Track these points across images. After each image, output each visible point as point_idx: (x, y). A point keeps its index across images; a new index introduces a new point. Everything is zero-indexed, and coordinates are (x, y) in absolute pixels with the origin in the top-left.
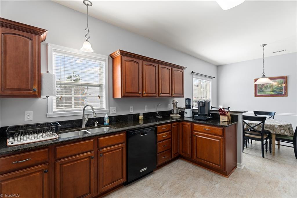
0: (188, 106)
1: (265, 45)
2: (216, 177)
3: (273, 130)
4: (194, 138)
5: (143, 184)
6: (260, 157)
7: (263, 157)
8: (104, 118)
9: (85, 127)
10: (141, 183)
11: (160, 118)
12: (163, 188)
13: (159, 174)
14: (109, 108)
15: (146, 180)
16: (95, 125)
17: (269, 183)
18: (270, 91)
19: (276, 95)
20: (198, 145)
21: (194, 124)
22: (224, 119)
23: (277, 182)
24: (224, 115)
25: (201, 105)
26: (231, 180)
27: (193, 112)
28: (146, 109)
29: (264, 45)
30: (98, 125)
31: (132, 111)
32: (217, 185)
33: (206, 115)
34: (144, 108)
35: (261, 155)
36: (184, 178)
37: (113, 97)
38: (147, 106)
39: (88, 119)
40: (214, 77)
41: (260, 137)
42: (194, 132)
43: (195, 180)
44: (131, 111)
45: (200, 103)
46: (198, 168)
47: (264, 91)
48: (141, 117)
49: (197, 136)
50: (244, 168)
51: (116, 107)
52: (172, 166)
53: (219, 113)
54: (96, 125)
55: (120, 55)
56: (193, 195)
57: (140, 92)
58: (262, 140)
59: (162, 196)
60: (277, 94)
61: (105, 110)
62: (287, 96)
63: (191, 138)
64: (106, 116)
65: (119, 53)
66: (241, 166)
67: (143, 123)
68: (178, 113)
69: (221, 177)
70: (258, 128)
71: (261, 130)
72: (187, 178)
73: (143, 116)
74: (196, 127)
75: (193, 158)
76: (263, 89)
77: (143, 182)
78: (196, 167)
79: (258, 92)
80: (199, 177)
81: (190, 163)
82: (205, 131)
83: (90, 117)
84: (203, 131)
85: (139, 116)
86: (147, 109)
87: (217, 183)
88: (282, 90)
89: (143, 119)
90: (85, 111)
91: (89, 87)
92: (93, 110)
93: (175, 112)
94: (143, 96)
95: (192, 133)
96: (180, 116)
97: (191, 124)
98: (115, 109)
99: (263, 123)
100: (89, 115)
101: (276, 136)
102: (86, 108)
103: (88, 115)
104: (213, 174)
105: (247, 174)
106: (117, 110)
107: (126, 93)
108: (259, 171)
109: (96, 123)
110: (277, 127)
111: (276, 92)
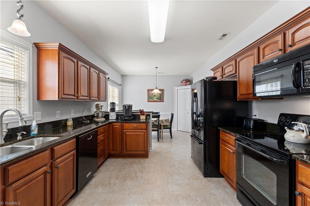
0: (113, 110)
1: (157, 67)
2: (142, 160)
3: (162, 123)
4: (124, 135)
5: (90, 188)
6: (157, 142)
7: (158, 141)
8: (30, 126)
9: (4, 142)
10: (88, 188)
11: (87, 122)
12: (111, 182)
13: (99, 175)
14: (33, 114)
15: (90, 184)
16: (17, 138)
17: (168, 153)
18: (156, 98)
19: (159, 101)
20: (127, 140)
21: (124, 124)
22: (143, 118)
23: (170, 152)
24: (144, 114)
25: (127, 108)
26: (151, 159)
27: (117, 115)
30: (22, 138)
31: (59, 117)
32: (146, 165)
33: (130, 116)
34: (71, 113)
35: (157, 141)
36: (123, 169)
37: (38, 99)
38: (73, 110)
39: (8, 129)
40: (121, 85)
41: (156, 129)
42: (124, 131)
43: (131, 167)
44: (57, 117)
45: (126, 106)
46: (127, 159)
47: (153, 98)
48: (70, 123)
49: (127, 133)
50: (153, 150)
51: (41, 112)
52: (107, 165)
53: (139, 113)
54: (19, 138)
55: (57, 48)
56: (136, 176)
57: (76, 95)
58: (157, 131)
59: (115, 187)
61: (29, 116)
62: (164, 102)
63: (121, 137)
65: (58, 46)
66: (151, 149)
67: (72, 129)
68: (103, 116)
69: (145, 159)
70: (156, 123)
71: (157, 124)
72: (124, 168)
73: (72, 122)
74: (126, 126)
75: (123, 153)
77: (89, 187)
78: (126, 159)
79: (149, 99)
80: (132, 164)
81: (119, 158)
82: (133, 128)
83: (11, 126)
84: (132, 128)
85: (68, 122)
86: (73, 114)
87: (145, 163)
88: (161, 98)
89: (72, 125)
90: (3, 118)
92: (21, 116)
93: (100, 115)
94: (78, 98)
95: (122, 131)
96: (105, 119)
97: (121, 124)
98: (40, 115)
99: (159, 119)
100: (9, 124)
101: (163, 127)
103: (7, 124)
104: (140, 159)
105: (156, 153)
106: (42, 116)
107: (64, 94)
108: (160, 149)
109: (19, 134)
110: (164, 121)
111: (159, 99)
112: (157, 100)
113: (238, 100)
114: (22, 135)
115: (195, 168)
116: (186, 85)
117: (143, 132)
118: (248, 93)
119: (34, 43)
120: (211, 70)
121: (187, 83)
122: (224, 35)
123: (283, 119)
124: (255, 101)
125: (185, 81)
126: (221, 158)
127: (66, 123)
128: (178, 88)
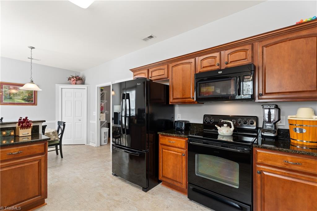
18: (20, 99)
19: (26, 104)
22: (25, 133)
29: (33, 48)
47: (13, 98)
60: (27, 102)
62: (36, 105)
76: (12, 96)
79: (4, 99)
82: (11, 157)
88: (32, 99)
108: (56, 180)
110: (51, 134)
111: (26, 101)
112: (23, 102)
113: (170, 104)
115: (128, 186)
116: (76, 84)
117: (35, 160)
118: (184, 97)
120: (130, 70)
121: (79, 82)
122: (151, 37)
123: (207, 119)
124: (177, 105)
125: (75, 79)
126: (160, 164)
128: (62, 87)
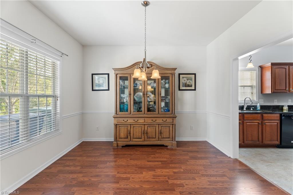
8: (256, 106)
14: (259, 100)
28: (290, 102)
37: (262, 92)
44: (275, 103)
48: (286, 108)
54: (252, 110)
57: (287, 89)
61: (256, 101)
64: (258, 105)
65: (270, 64)
83: (248, 105)
85: (284, 107)
89: (288, 109)
90: (245, 101)
91: (245, 87)
92: (251, 100)
94: (290, 92)
98: (263, 101)
100: (247, 103)
102: (246, 99)
107: (275, 90)
109: (252, 108)
114: (253, 109)
119: (259, 66)
127: (283, 108)
